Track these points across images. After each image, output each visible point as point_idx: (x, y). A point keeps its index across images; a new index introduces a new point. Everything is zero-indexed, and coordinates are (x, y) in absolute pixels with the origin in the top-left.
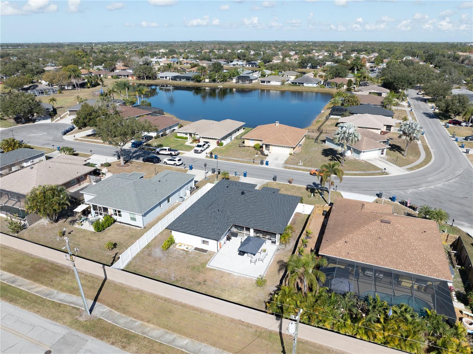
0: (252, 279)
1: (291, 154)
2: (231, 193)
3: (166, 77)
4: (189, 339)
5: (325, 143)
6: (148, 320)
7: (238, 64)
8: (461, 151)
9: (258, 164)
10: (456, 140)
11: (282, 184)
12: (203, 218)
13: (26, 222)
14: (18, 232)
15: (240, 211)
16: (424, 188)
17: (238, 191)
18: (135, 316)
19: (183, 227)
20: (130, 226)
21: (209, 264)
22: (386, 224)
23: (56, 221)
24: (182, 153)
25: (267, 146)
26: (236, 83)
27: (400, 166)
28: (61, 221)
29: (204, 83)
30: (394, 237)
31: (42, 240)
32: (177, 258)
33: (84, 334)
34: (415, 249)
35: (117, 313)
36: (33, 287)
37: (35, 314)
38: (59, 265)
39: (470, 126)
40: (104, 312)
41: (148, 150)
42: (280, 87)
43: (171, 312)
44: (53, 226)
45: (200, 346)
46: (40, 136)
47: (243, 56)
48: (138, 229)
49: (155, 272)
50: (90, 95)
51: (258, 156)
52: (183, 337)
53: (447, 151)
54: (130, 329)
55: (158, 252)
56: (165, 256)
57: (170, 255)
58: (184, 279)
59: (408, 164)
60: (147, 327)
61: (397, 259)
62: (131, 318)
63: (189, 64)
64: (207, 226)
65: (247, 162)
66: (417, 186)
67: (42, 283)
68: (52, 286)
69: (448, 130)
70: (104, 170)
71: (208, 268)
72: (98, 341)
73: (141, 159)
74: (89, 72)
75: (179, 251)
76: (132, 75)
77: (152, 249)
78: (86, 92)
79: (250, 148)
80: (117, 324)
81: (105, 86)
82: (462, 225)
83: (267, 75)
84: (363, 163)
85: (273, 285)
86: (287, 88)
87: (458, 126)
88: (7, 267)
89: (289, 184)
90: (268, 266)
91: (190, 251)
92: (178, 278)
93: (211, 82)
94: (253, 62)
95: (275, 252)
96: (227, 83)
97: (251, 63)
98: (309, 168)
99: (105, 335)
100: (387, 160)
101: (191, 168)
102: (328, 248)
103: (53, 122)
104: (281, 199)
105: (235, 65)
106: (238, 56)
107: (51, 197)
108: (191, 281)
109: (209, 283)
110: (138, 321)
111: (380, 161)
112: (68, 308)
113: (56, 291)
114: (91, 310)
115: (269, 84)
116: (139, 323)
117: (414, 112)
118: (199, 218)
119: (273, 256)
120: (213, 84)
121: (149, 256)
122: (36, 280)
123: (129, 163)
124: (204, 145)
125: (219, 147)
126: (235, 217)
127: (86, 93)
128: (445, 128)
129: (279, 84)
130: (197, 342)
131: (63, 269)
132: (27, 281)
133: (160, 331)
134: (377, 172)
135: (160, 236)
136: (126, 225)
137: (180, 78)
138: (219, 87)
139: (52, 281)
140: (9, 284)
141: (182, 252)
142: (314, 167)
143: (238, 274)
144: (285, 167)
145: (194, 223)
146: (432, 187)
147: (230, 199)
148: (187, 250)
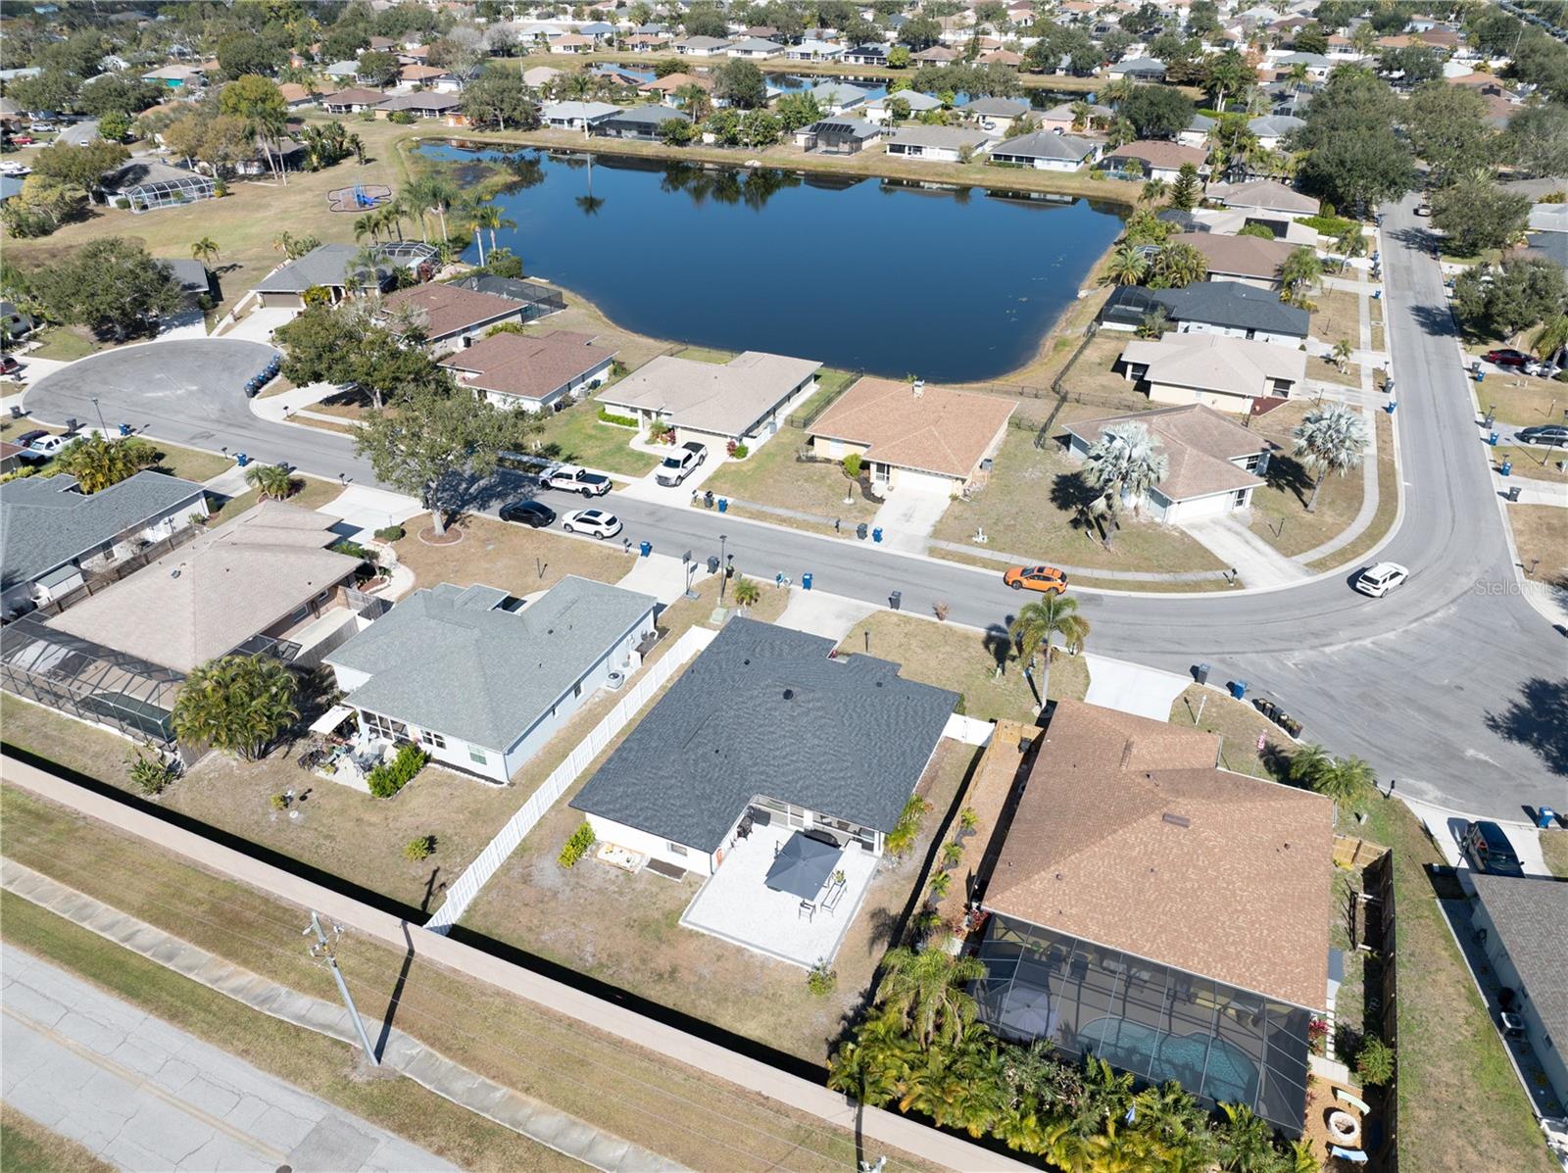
0: (798, 968)
1: (954, 498)
2: (756, 693)
3: (571, 121)
4: (628, 1143)
5: (1068, 449)
6: (527, 1085)
7: (820, 52)
8: (1497, 489)
9: (850, 537)
10: (1492, 442)
11: (915, 621)
12: (673, 781)
13: (179, 756)
14: (159, 790)
15: (777, 753)
16: (1341, 647)
17: (775, 686)
18: (493, 1072)
19: (618, 806)
20: (470, 777)
21: (686, 916)
22: (1176, 829)
23: (264, 754)
24: (619, 483)
25: (881, 467)
26: (807, 149)
27: (1288, 552)
28: (276, 754)
29: (697, 148)
31: (229, 819)
32: (601, 891)
33: (368, 1124)
35: (447, 1060)
36: (223, 973)
37: (239, 1059)
38: (284, 905)
39: (1554, 377)
40: (413, 1058)
41: (515, 468)
42: (951, 170)
43: (582, 1063)
44: (255, 771)
45: (655, 1166)
46: (180, 398)
47: (838, 16)
48: (493, 790)
49: (543, 938)
50: (322, 204)
51: (851, 501)
52: (614, 1137)
53: (1449, 488)
54: (483, 1111)
55: (548, 871)
56: (568, 885)
57: (582, 882)
58: (619, 963)
59: (1314, 546)
60: (524, 1104)
62: (482, 1078)
63: (650, 49)
64: (684, 806)
65: (816, 528)
66: (1322, 636)
67: (245, 962)
68: (273, 973)
69: (1479, 393)
70: (387, 554)
71: (683, 930)
72: (402, 1142)
73: (496, 505)
74: (313, 93)
75: (608, 868)
76: (459, 110)
77: (534, 861)
78: (309, 189)
79: (832, 465)
80: (447, 1094)
81: (368, 161)
82: (1418, 794)
83: (913, 113)
84: (1174, 539)
85: (851, 989)
86: (979, 176)
87: (1514, 372)
88: (146, 907)
89: (936, 620)
90: (846, 926)
91: (636, 872)
92: (604, 961)
93: (721, 146)
94: (870, 46)
95: (869, 880)
96: (778, 147)
97: (864, 51)
98: (1004, 557)
99: (421, 1127)
100: (1250, 528)
101: (646, 548)
102: (1008, 893)
103: (214, 335)
104: (898, 709)
105: (808, 55)
106: (819, 16)
107: (246, 699)
109: (684, 975)
110: (500, 1086)
111: (1229, 530)
112: (321, 1043)
113: (284, 990)
114: (379, 1052)
115: (918, 155)
116: (502, 1092)
117: (1384, 305)
119: (862, 893)
120: (728, 154)
121: (525, 882)
122: (230, 954)
123: (456, 526)
124: (689, 457)
125: (735, 460)
126: (762, 773)
127: (309, 195)
128: (1471, 382)
129: (951, 156)
130: (648, 1152)
131: (297, 917)
132: (205, 955)
133: (556, 1119)
134: (1210, 575)
135: (553, 814)
136: (458, 773)
137: (620, 126)
138: (746, 164)
139: (271, 956)
140: (161, 962)
141: (614, 872)
142: (1019, 554)
143: (764, 952)
144: (933, 552)
145: (647, 793)
146: (1366, 641)
147: (750, 711)
148: (629, 866)
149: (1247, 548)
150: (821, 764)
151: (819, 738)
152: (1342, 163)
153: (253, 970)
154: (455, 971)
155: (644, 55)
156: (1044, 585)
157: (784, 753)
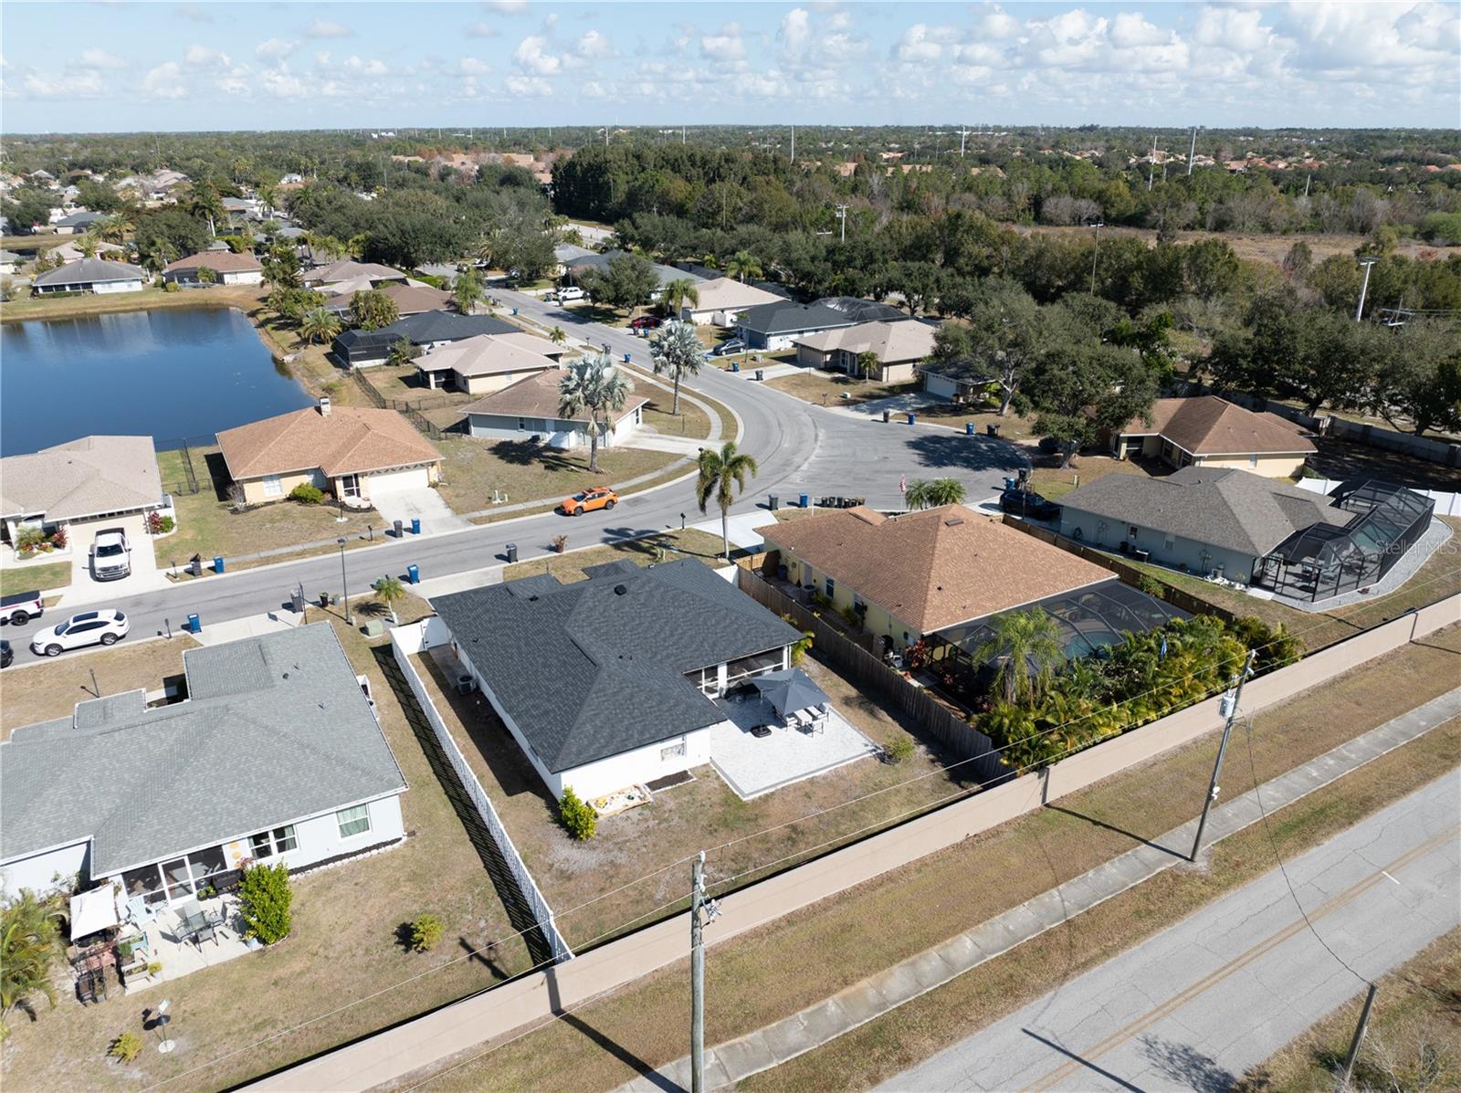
0: (863, 760)
1: (434, 485)
4: (961, 935)
5: (468, 432)
6: (839, 980)
8: (746, 378)
11: (544, 560)
12: (628, 691)
16: (807, 465)
17: (602, 591)
18: (800, 1001)
20: (353, 858)
21: (741, 792)
22: (960, 527)
24: (49, 599)
25: (347, 481)
30: (991, 544)
32: (647, 832)
35: (749, 1036)
40: (720, 1065)
43: (845, 928)
45: (999, 928)
48: (399, 850)
49: (658, 896)
52: (948, 941)
55: (574, 855)
56: (611, 851)
57: (620, 840)
60: (861, 992)
61: (1031, 580)
62: (800, 1014)
64: (661, 703)
65: (344, 546)
71: (753, 803)
75: (624, 815)
79: (280, 504)
80: (797, 1050)
85: (909, 746)
91: (651, 800)
92: (732, 864)
101: (192, 626)
108: (768, 850)
109: (804, 824)
110: (823, 1003)
111: (651, 438)
116: (832, 1005)
118: (615, 694)
121: (569, 879)
124: (122, 541)
125: (165, 535)
126: (668, 656)
130: (981, 926)
133: (897, 974)
136: (331, 865)
141: (634, 815)
143: (827, 770)
144: (475, 521)
145: (616, 714)
146: (813, 458)
147: (602, 620)
148: (636, 801)
150: (705, 624)
151: (680, 606)
156: (601, 502)
157: (668, 632)
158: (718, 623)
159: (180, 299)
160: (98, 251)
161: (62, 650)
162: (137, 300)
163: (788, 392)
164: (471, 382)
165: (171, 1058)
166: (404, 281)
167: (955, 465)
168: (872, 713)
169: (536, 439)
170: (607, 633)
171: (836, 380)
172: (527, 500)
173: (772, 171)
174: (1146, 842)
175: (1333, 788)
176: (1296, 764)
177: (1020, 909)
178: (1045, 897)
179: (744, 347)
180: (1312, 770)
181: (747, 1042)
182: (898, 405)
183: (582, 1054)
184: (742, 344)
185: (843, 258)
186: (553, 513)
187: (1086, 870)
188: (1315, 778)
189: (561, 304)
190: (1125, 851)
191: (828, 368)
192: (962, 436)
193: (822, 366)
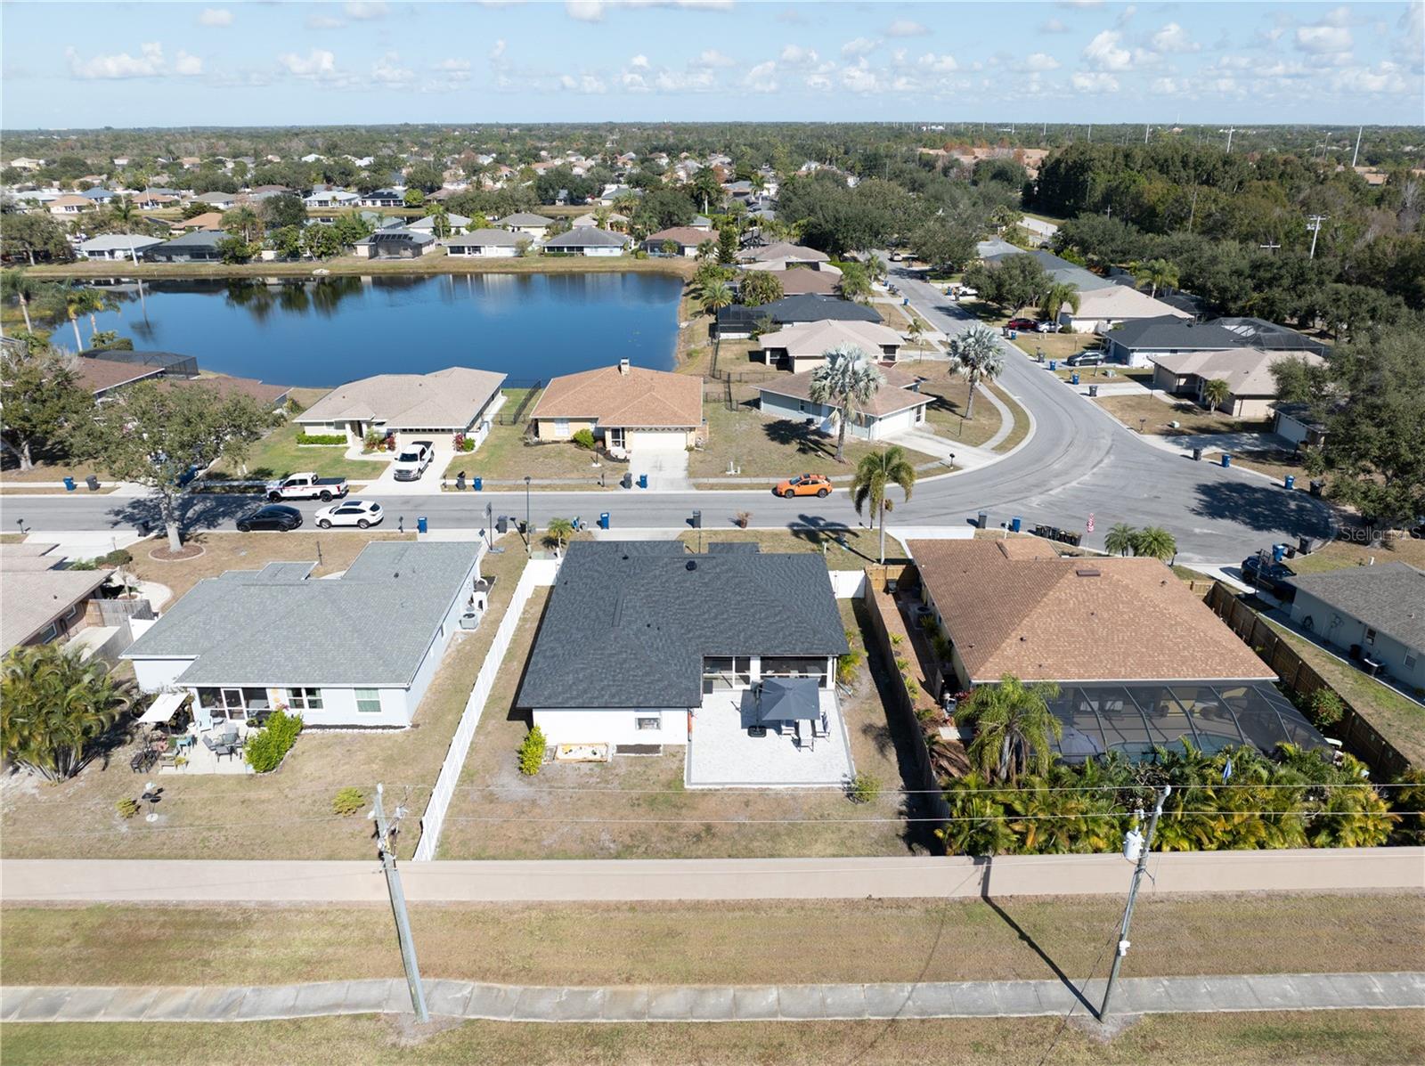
0: (829, 788)
1: (690, 449)
2: (657, 572)
3: (112, 253)
4: (773, 986)
5: (758, 407)
6: (624, 976)
7: (338, 198)
8: (1078, 392)
9: (616, 489)
10: (1052, 368)
11: (723, 531)
12: (624, 656)
15: (706, 616)
16: (1059, 490)
17: (675, 563)
18: (576, 978)
19: (575, 693)
20: (362, 731)
21: (689, 779)
22: (1092, 579)
23: (73, 771)
24: (355, 487)
25: (616, 432)
26: (371, 257)
27: (973, 444)
28: (92, 768)
29: (259, 265)
30: (1121, 606)
32: (582, 786)
34: (1177, 623)
35: (512, 987)
36: (144, 1000)
38: (191, 907)
39: (1060, 331)
40: (468, 999)
41: (227, 492)
42: (513, 262)
43: (672, 934)
44: (71, 790)
45: (817, 996)
47: (343, 173)
48: (397, 735)
49: (545, 843)
51: (599, 465)
52: (755, 986)
53: (1048, 396)
54: (593, 1017)
55: (510, 784)
56: (542, 791)
57: (557, 784)
58: (646, 839)
59: (988, 438)
60: (634, 994)
61: (1150, 656)
62: (566, 988)
63: (160, 206)
64: (647, 674)
65: (581, 488)
66: (1041, 486)
67: (173, 979)
68: (221, 977)
69: (1017, 345)
71: (693, 794)
73: (227, 522)
75: (577, 765)
77: (489, 782)
79: (562, 445)
80: (535, 1017)
82: (1188, 560)
83: (453, 230)
84: (886, 448)
85: (890, 790)
86: (539, 265)
87: (1031, 334)
89: (738, 528)
90: (846, 746)
91: (610, 760)
92: (627, 840)
93: (284, 260)
94: (385, 191)
95: (838, 710)
96: (341, 258)
97: (381, 196)
98: (762, 481)
100: (936, 434)
101: (422, 527)
102: (988, 665)
105: (326, 202)
106: (325, 173)
108: (670, 839)
110: (594, 988)
111: (922, 437)
112: (337, 1024)
113: (247, 990)
115: (477, 254)
116: (599, 993)
118: (611, 655)
119: (841, 719)
120: (291, 267)
121: (491, 802)
122: (143, 978)
124: (423, 452)
125: (464, 453)
126: (699, 637)
128: (1010, 342)
129: (508, 253)
130: (800, 986)
131: (218, 914)
133: (680, 994)
134: (930, 465)
135: (482, 738)
136: (345, 730)
137: (169, 252)
138: (314, 272)
139: (207, 963)
140: (40, 1020)
141: (585, 767)
142: (774, 477)
143: (786, 786)
144: (698, 486)
145: (601, 673)
146: (1074, 484)
147: (660, 589)
148: (598, 757)
149: (943, 446)
150: (753, 616)
151: (738, 593)
152: (837, 220)
153: (189, 984)
154: (462, 903)
155: (157, 211)
156: (814, 489)
157: (713, 614)
158: (767, 618)
159: (644, 266)
160: (609, 221)
161: (331, 526)
162: (611, 264)
163: (1113, 412)
164: (797, 362)
165: (149, 826)
166: (815, 266)
167: (1234, 518)
168: (882, 749)
169: (810, 421)
170: (656, 602)
171: (1178, 408)
172: (757, 476)
173: (1277, 176)
174: (1064, 978)
175: (1392, 1016)
176: (1359, 968)
177: (858, 987)
178: (892, 988)
179: (1102, 361)
180: (1377, 985)
181: (506, 991)
182: (1226, 443)
183: (381, 942)
184: (1101, 356)
185: (1268, 275)
186: (770, 492)
187: (963, 978)
188: (1373, 995)
189: (957, 299)
190: (1029, 978)
191: (1178, 393)
192: (1276, 488)
193: (1174, 390)
